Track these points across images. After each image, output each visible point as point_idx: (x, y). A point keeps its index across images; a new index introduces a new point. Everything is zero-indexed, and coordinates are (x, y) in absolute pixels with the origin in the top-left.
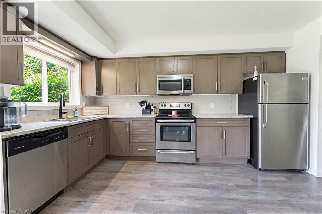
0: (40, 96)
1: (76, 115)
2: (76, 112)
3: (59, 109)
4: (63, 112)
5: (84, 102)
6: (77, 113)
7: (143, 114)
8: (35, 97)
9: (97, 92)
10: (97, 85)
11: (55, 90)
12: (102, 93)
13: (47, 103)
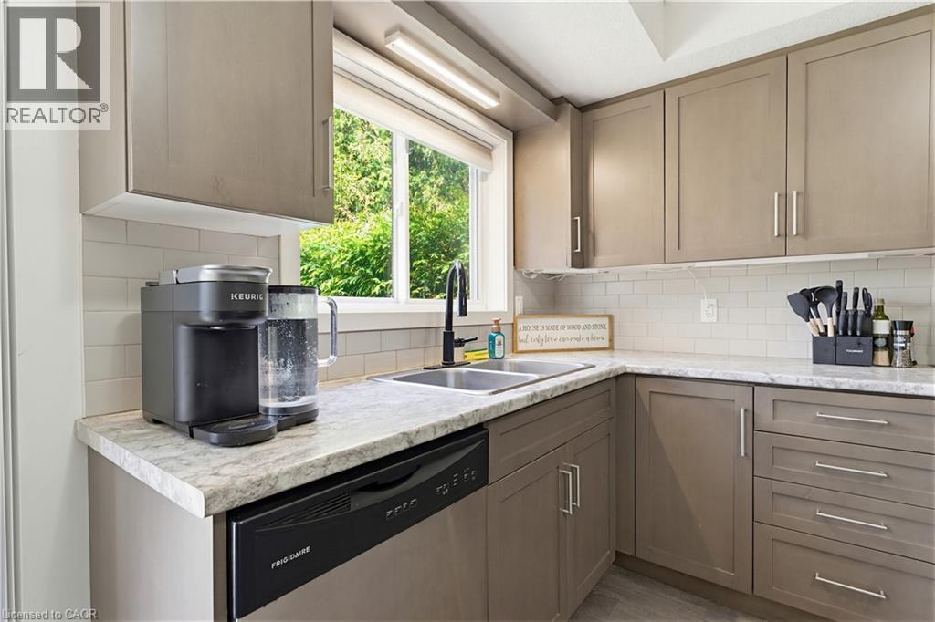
0: (386, 280)
1: (498, 352)
2: (499, 338)
3: (444, 325)
4: (456, 337)
5: (521, 298)
6: (500, 344)
7: (815, 362)
8: (374, 282)
9: (573, 254)
10: (574, 222)
11: (427, 257)
12: (594, 255)
13: (407, 303)
